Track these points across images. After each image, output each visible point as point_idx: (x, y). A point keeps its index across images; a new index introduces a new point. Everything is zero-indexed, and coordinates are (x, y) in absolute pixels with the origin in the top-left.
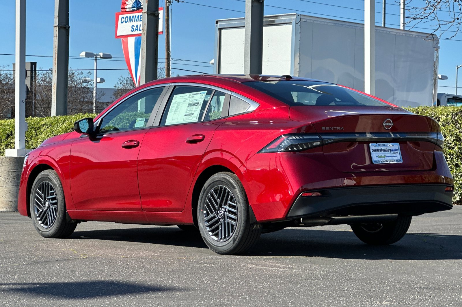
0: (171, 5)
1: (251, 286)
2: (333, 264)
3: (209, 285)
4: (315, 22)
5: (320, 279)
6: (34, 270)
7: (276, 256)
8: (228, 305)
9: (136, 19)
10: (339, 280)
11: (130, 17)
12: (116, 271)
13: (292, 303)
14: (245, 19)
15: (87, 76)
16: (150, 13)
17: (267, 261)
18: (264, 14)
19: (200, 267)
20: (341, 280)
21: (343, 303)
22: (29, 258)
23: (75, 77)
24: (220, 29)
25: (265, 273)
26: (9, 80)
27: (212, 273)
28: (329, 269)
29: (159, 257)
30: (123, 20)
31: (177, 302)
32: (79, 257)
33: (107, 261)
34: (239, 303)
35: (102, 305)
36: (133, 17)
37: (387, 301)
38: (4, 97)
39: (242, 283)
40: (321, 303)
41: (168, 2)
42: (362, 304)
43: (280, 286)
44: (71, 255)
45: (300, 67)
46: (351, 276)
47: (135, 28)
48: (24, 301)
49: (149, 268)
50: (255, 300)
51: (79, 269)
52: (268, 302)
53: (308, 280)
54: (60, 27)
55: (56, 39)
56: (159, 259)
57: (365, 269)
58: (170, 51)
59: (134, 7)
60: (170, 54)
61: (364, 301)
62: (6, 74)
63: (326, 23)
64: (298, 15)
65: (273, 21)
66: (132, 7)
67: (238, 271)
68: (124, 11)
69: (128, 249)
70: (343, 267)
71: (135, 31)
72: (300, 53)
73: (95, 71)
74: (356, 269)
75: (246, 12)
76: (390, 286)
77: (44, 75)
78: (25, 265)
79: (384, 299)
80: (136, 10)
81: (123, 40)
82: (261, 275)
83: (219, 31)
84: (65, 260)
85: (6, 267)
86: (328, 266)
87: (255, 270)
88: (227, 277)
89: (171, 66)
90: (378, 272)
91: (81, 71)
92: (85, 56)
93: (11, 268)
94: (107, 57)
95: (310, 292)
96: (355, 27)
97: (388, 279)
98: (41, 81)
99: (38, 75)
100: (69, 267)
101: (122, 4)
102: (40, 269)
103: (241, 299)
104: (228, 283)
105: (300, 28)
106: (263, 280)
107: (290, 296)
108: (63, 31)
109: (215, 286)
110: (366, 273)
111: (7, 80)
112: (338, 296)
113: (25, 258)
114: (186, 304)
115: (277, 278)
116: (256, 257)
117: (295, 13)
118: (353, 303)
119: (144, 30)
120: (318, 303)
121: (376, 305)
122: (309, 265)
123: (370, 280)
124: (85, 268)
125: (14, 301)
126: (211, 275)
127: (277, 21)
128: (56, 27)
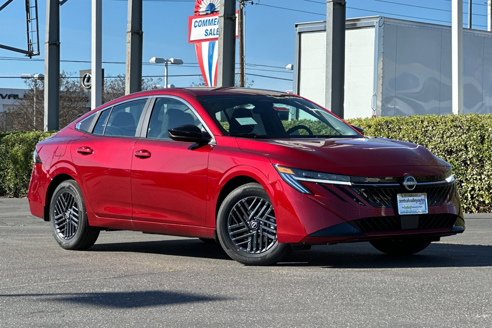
0: (245, 7)
1: (345, 299)
2: (427, 277)
3: (302, 298)
4: (399, 25)
5: (415, 292)
6: (122, 283)
7: (367, 268)
8: (324, 317)
9: (210, 23)
10: (435, 293)
11: (204, 21)
12: (206, 285)
13: (389, 315)
14: (327, 22)
15: (157, 82)
16: (227, 17)
17: (358, 274)
18: (346, 17)
19: (290, 280)
20: (436, 292)
21: (442, 316)
22: (114, 272)
23: (145, 84)
24: (300, 33)
25: (358, 286)
26: (77, 88)
27: (304, 286)
28: (423, 281)
29: (247, 270)
30: (196, 24)
31: (271, 314)
32: (165, 271)
33: (195, 275)
34: (334, 316)
35: (196, 317)
36: (207, 21)
37: (486, 314)
38: (72, 106)
39: (336, 296)
40: (419, 315)
41: (241, 4)
42: (461, 316)
43: (375, 299)
44: (157, 269)
45: (383, 72)
46: (447, 289)
47: (208, 32)
48: (116, 314)
49: (238, 281)
50: (351, 313)
51: (166, 283)
52: (365, 315)
53: (402, 292)
54: (133, 33)
55: (129, 45)
56: (247, 272)
57: (460, 281)
58: (244, 56)
59: (208, 11)
60: (244, 58)
61: (463, 314)
62: (73, 82)
63: (410, 26)
64: (382, 18)
65: (355, 24)
66: (206, 11)
67: (329, 283)
68: (198, 15)
69: (213, 263)
70: (437, 280)
71: (209, 35)
72: (383, 58)
73: (166, 77)
74: (451, 282)
75: (327, 15)
76: (488, 299)
77: (112, 82)
78: (111, 278)
79: (484, 312)
80: (210, 14)
81: (196, 45)
82: (354, 288)
83: (299, 35)
84: (151, 273)
85: (93, 280)
86: (422, 279)
87: (348, 283)
88: (320, 290)
89: (246, 71)
90: (474, 285)
91: (150, 77)
92: (155, 62)
93: (98, 281)
94: (178, 62)
95: (406, 305)
96: (441, 30)
97: (486, 292)
98: (109, 89)
99: (107, 82)
100: (157, 280)
101: (196, 8)
102: (128, 282)
103: (336, 312)
104: (321, 296)
105: (384, 31)
106: (356, 292)
107: (386, 308)
108: (137, 37)
109: (308, 298)
110: (462, 285)
111: (75, 88)
112: (435, 309)
113: (110, 271)
114: (281, 317)
115: (370, 291)
116: (347, 269)
117: (379, 16)
118: (452, 316)
119: (221, 35)
120: (415, 315)
121: (475, 317)
122: (402, 277)
123: (467, 293)
124: (173, 281)
125: (107, 314)
126: (303, 288)
127: (359, 24)
128: (129, 33)
